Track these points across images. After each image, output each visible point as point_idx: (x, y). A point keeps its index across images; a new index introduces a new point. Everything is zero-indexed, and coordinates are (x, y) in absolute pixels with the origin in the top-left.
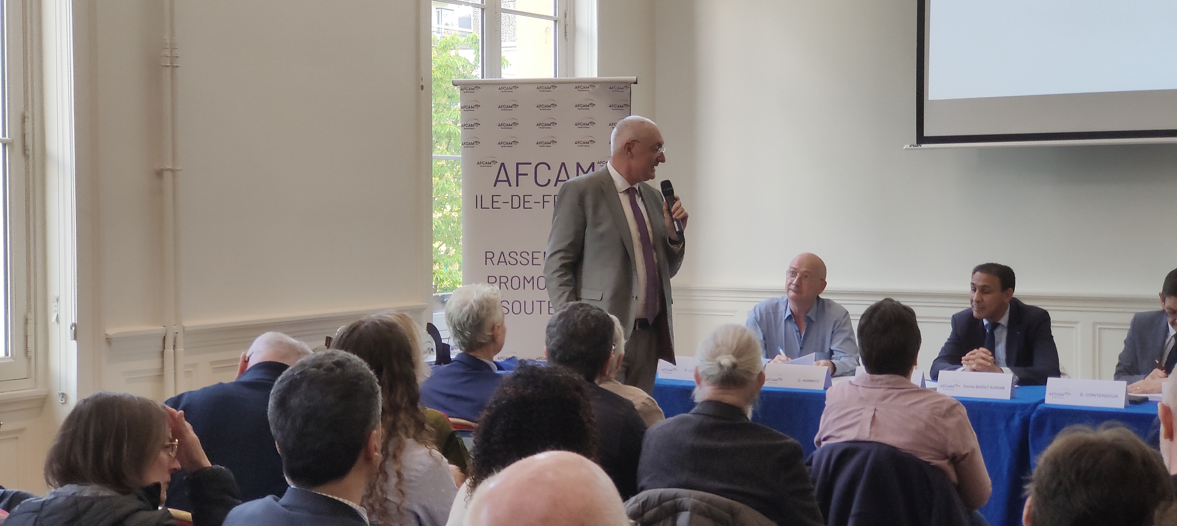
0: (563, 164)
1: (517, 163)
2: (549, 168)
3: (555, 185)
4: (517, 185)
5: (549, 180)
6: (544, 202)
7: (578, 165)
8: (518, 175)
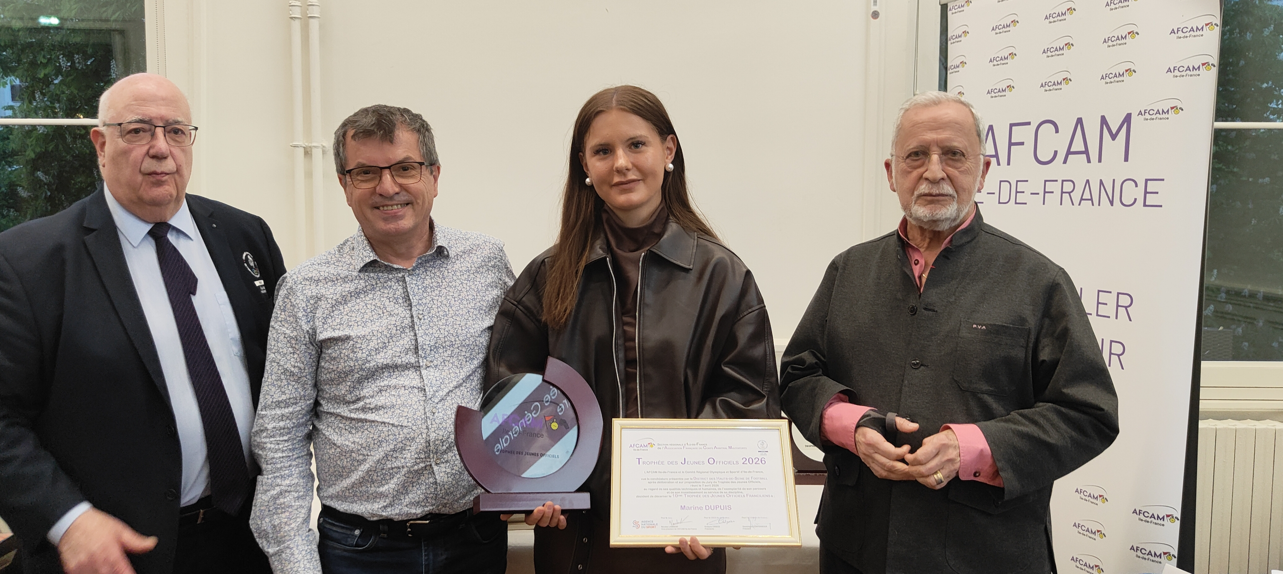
0: (1080, 121)
1: (1010, 124)
2: (1057, 131)
3: (1065, 162)
4: (1009, 164)
5: (1056, 152)
6: (1045, 192)
7: (1104, 121)
8: (1011, 144)
